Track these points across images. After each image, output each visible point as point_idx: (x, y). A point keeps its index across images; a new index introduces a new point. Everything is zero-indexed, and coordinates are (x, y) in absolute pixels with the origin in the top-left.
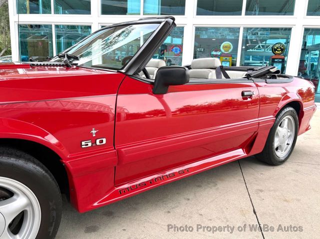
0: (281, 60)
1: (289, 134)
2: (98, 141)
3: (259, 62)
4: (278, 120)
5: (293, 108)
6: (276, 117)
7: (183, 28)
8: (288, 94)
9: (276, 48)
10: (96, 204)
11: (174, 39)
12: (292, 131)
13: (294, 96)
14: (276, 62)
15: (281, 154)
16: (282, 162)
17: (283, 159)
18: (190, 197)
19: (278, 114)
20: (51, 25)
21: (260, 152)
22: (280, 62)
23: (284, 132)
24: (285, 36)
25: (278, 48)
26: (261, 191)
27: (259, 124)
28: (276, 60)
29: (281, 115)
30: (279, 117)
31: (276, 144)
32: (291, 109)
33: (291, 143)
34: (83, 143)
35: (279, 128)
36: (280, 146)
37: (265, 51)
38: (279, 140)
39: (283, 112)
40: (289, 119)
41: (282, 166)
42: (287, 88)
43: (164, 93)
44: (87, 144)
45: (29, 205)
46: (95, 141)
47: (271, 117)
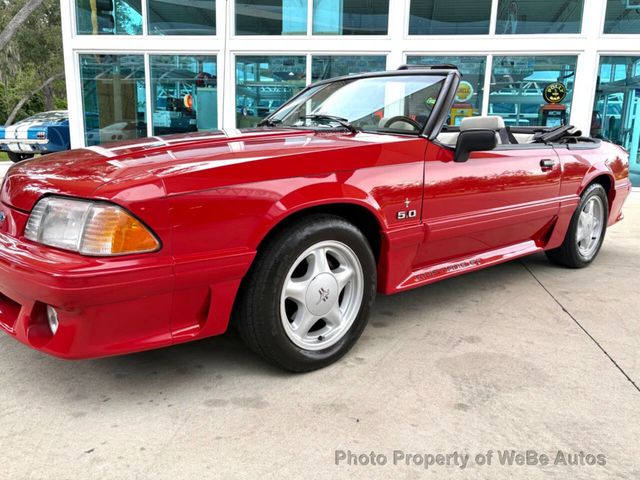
0: (559, 113)
1: (595, 223)
2: (410, 213)
4: (582, 201)
5: (602, 185)
6: (581, 196)
7: (385, 57)
9: (550, 91)
10: (399, 287)
12: (599, 218)
13: (603, 168)
14: (552, 116)
15: (585, 252)
16: (587, 264)
17: (590, 258)
18: (479, 300)
19: (582, 192)
20: (143, 56)
21: (556, 246)
22: (557, 116)
23: (588, 219)
24: (558, 66)
25: (553, 91)
26: (567, 293)
27: (560, 204)
28: (551, 113)
29: (586, 194)
30: (584, 197)
31: (579, 237)
32: (598, 186)
33: (598, 236)
34: (399, 214)
35: (582, 213)
36: (584, 240)
37: (520, 95)
38: (583, 231)
39: (589, 191)
40: (596, 201)
41: (587, 268)
43: (465, 161)
44: (402, 215)
45: (354, 276)
46: (408, 213)
47: (574, 196)
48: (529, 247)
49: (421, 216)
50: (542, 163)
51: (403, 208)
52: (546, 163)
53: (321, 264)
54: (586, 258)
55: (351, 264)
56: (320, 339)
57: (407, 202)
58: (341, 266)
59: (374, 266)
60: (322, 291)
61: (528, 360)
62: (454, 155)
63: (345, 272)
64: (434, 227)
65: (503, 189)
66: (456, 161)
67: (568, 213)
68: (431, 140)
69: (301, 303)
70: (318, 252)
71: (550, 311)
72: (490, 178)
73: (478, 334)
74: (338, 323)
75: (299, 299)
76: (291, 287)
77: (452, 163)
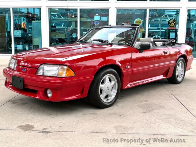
1: (182, 70)
3: (156, 28)
4: (177, 63)
5: (183, 58)
6: (177, 61)
7: (108, 9)
8: (180, 52)
9: (170, 22)
10: (126, 87)
11: (101, 17)
12: (183, 68)
13: (183, 52)
15: (179, 79)
16: (180, 83)
17: (181, 81)
20: (10, 8)
21: (171, 77)
23: (180, 69)
25: (172, 22)
26: (173, 90)
27: (170, 64)
28: (171, 31)
29: (178, 61)
30: (178, 62)
31: (177, 74)
32: (182, 58)
33: (183, 74)
35: (178, 67)
36: (179, 75)
38: (178, 72)
40: (182, 63)
42: (180, 49)
43: (142, 52)
44: (127, 67)
45: (115, 84)
46: (128, 67)
47: (174, 62)
48: (162, 77)
49: (131, 68)
50: (164, 52)
51: (127, 66)
52: (165, 52)
53: (107, 80)
54: (179, 81)
55: (114, 80)
56: (107, 100)
57: (128, 64)
58: (112, 81)
59: (120, 81)
60: (108, 87)
61: (161, 104)
62: (139, 51)
63: (113, 83)
64: (135, 71)
65: (155, 60)
66: (140, 52)
67: (173, 66)
68: (133, 47)
69: (103, 90)
70: (107, 77)
71: (167, 94)
72: (150, 56)
73: (148, 100)
74: (111, 96)
75: (103, 89)
76: (101, 86)
77: (139, 53)
